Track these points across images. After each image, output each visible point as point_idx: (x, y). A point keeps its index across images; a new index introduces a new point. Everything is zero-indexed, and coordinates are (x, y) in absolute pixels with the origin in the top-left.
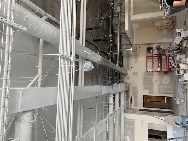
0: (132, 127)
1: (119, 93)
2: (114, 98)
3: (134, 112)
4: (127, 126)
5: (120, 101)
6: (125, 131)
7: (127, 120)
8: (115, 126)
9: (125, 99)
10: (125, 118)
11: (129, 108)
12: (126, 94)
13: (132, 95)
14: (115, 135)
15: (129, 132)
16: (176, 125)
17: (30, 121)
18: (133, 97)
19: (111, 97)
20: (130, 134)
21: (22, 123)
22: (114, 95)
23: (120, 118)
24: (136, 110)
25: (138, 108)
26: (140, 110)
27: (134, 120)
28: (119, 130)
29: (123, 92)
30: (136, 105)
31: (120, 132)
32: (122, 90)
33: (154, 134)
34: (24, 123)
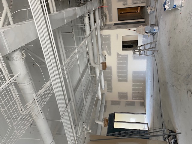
0: (108, 42)
1: (94, 11)
2: (89, 18)
3: (109, 27)
4: (103, 42)
5: (95, 19)
6: (103, 47)
7: (103, 37)
8: (93, 45)
9: (100, 16)
10: (101, 35)
11: (105, 24)
12: (100, 10)
13: (106, 9)
14: (94, 52)
15: (106, 47)
16: (145, 33)
17: (21, 58)
18: (108, 12)
19: (86, 17)
20: (107, 48)
21: (15, 61)
22: (89, 15)
23: (97, 37)
24: (111, 25)
25: (113, 23)
26: (115, 24)
27: (109, 36)
28: (97, 47)
29: (98, 9)
30: (111, 20)
31: (98, 48)
32: (96, 7)
33: (127, 45)
34: (16, 60)
